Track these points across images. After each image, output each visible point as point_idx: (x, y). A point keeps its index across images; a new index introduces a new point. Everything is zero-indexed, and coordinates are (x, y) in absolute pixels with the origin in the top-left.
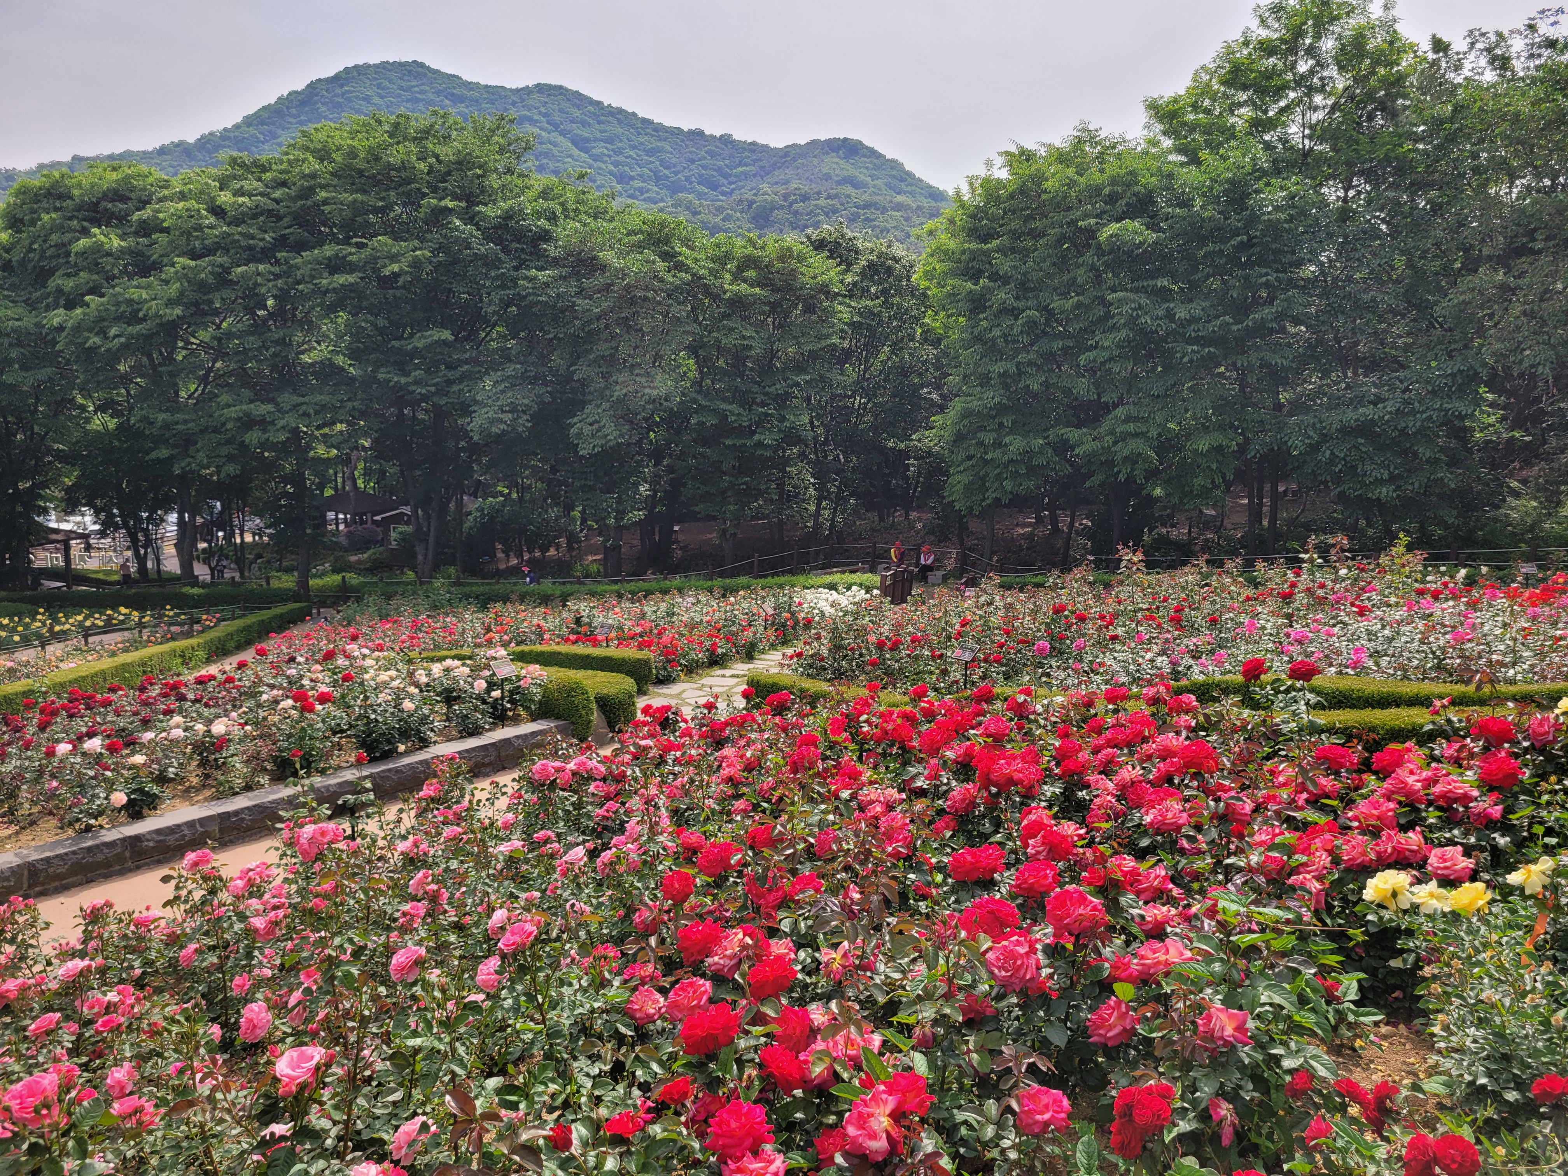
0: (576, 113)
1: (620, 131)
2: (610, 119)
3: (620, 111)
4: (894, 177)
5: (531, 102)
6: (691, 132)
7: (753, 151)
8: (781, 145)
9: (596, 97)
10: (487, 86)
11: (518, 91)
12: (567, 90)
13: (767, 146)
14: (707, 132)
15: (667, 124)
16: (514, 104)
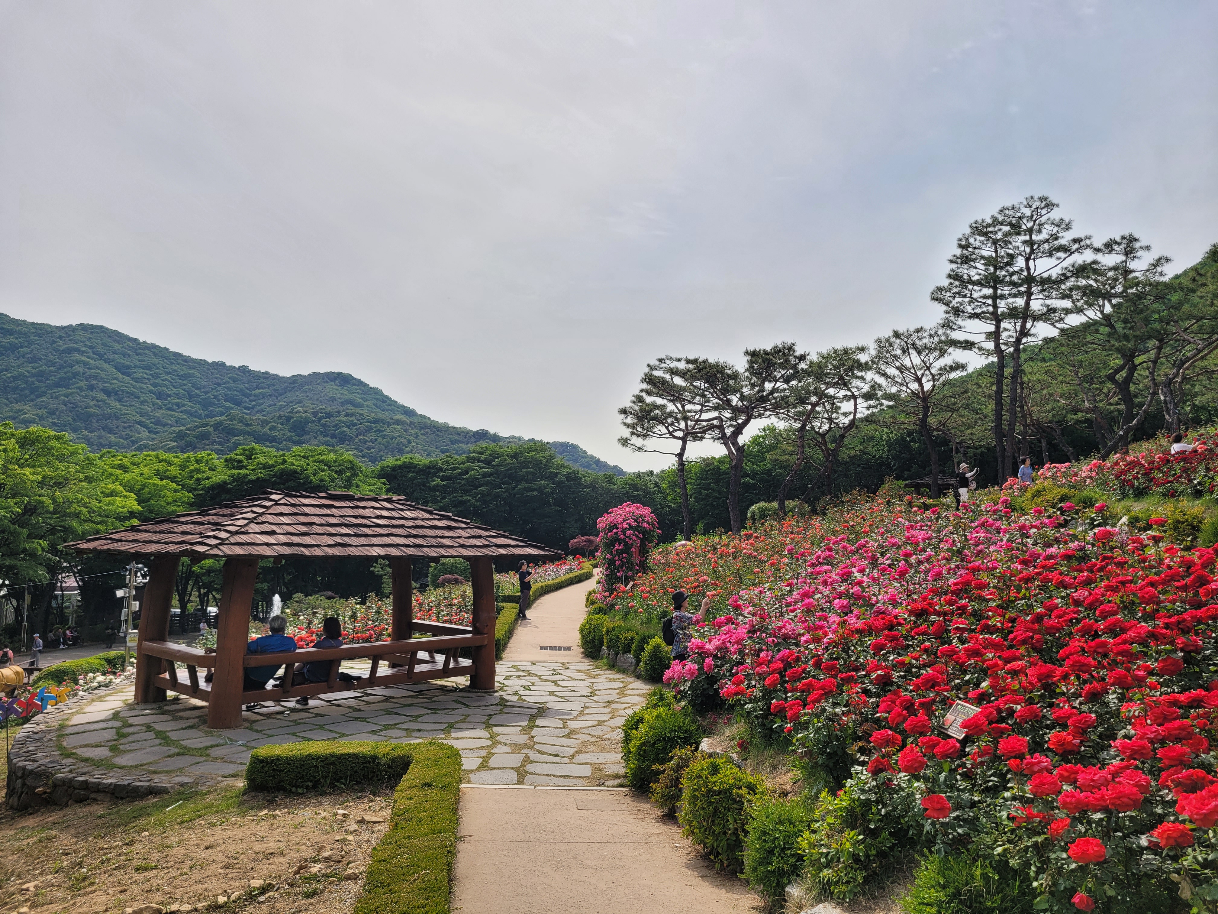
0: (117, 346)
1: (157, 361)
2: (147, 352)
3: (154, 346)
4: (377, 399)
5: (77, 337)
6: (214, 364)
7: (267, 378)
8: (288, 375)
9: (133, 335)
10: (33, 324)
11: (62, 328)
12: (107, 329)
13: (277, 375)
14: (228, 364)
15: (194, 356)
16: (61, 338)
